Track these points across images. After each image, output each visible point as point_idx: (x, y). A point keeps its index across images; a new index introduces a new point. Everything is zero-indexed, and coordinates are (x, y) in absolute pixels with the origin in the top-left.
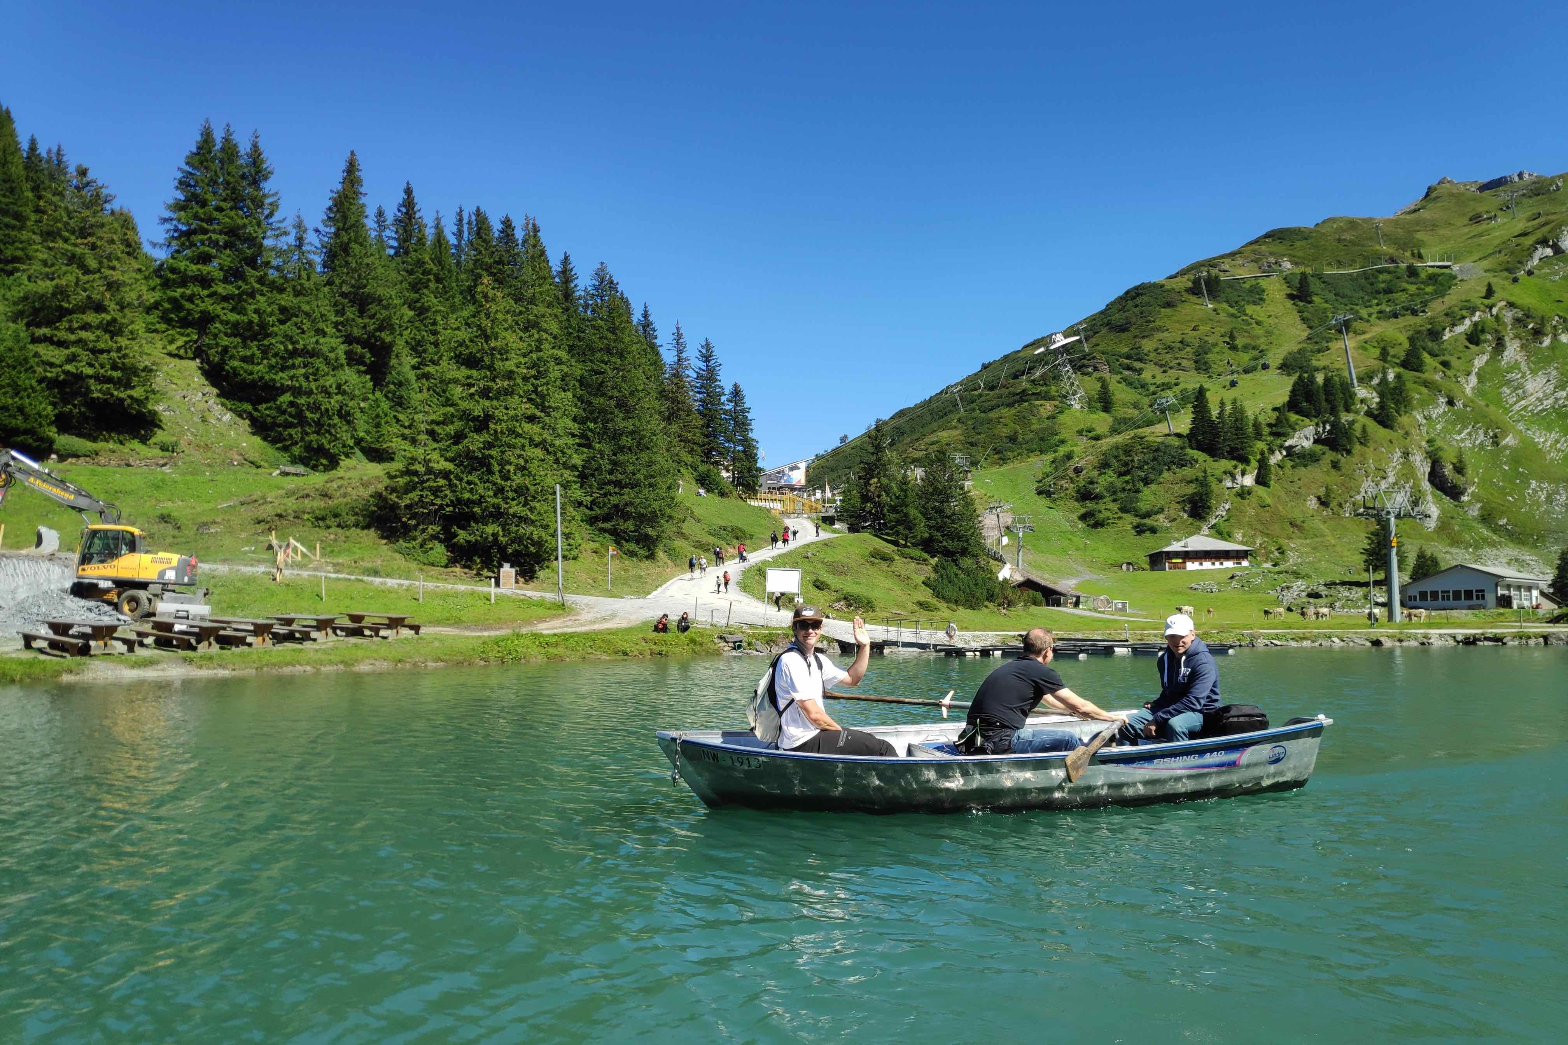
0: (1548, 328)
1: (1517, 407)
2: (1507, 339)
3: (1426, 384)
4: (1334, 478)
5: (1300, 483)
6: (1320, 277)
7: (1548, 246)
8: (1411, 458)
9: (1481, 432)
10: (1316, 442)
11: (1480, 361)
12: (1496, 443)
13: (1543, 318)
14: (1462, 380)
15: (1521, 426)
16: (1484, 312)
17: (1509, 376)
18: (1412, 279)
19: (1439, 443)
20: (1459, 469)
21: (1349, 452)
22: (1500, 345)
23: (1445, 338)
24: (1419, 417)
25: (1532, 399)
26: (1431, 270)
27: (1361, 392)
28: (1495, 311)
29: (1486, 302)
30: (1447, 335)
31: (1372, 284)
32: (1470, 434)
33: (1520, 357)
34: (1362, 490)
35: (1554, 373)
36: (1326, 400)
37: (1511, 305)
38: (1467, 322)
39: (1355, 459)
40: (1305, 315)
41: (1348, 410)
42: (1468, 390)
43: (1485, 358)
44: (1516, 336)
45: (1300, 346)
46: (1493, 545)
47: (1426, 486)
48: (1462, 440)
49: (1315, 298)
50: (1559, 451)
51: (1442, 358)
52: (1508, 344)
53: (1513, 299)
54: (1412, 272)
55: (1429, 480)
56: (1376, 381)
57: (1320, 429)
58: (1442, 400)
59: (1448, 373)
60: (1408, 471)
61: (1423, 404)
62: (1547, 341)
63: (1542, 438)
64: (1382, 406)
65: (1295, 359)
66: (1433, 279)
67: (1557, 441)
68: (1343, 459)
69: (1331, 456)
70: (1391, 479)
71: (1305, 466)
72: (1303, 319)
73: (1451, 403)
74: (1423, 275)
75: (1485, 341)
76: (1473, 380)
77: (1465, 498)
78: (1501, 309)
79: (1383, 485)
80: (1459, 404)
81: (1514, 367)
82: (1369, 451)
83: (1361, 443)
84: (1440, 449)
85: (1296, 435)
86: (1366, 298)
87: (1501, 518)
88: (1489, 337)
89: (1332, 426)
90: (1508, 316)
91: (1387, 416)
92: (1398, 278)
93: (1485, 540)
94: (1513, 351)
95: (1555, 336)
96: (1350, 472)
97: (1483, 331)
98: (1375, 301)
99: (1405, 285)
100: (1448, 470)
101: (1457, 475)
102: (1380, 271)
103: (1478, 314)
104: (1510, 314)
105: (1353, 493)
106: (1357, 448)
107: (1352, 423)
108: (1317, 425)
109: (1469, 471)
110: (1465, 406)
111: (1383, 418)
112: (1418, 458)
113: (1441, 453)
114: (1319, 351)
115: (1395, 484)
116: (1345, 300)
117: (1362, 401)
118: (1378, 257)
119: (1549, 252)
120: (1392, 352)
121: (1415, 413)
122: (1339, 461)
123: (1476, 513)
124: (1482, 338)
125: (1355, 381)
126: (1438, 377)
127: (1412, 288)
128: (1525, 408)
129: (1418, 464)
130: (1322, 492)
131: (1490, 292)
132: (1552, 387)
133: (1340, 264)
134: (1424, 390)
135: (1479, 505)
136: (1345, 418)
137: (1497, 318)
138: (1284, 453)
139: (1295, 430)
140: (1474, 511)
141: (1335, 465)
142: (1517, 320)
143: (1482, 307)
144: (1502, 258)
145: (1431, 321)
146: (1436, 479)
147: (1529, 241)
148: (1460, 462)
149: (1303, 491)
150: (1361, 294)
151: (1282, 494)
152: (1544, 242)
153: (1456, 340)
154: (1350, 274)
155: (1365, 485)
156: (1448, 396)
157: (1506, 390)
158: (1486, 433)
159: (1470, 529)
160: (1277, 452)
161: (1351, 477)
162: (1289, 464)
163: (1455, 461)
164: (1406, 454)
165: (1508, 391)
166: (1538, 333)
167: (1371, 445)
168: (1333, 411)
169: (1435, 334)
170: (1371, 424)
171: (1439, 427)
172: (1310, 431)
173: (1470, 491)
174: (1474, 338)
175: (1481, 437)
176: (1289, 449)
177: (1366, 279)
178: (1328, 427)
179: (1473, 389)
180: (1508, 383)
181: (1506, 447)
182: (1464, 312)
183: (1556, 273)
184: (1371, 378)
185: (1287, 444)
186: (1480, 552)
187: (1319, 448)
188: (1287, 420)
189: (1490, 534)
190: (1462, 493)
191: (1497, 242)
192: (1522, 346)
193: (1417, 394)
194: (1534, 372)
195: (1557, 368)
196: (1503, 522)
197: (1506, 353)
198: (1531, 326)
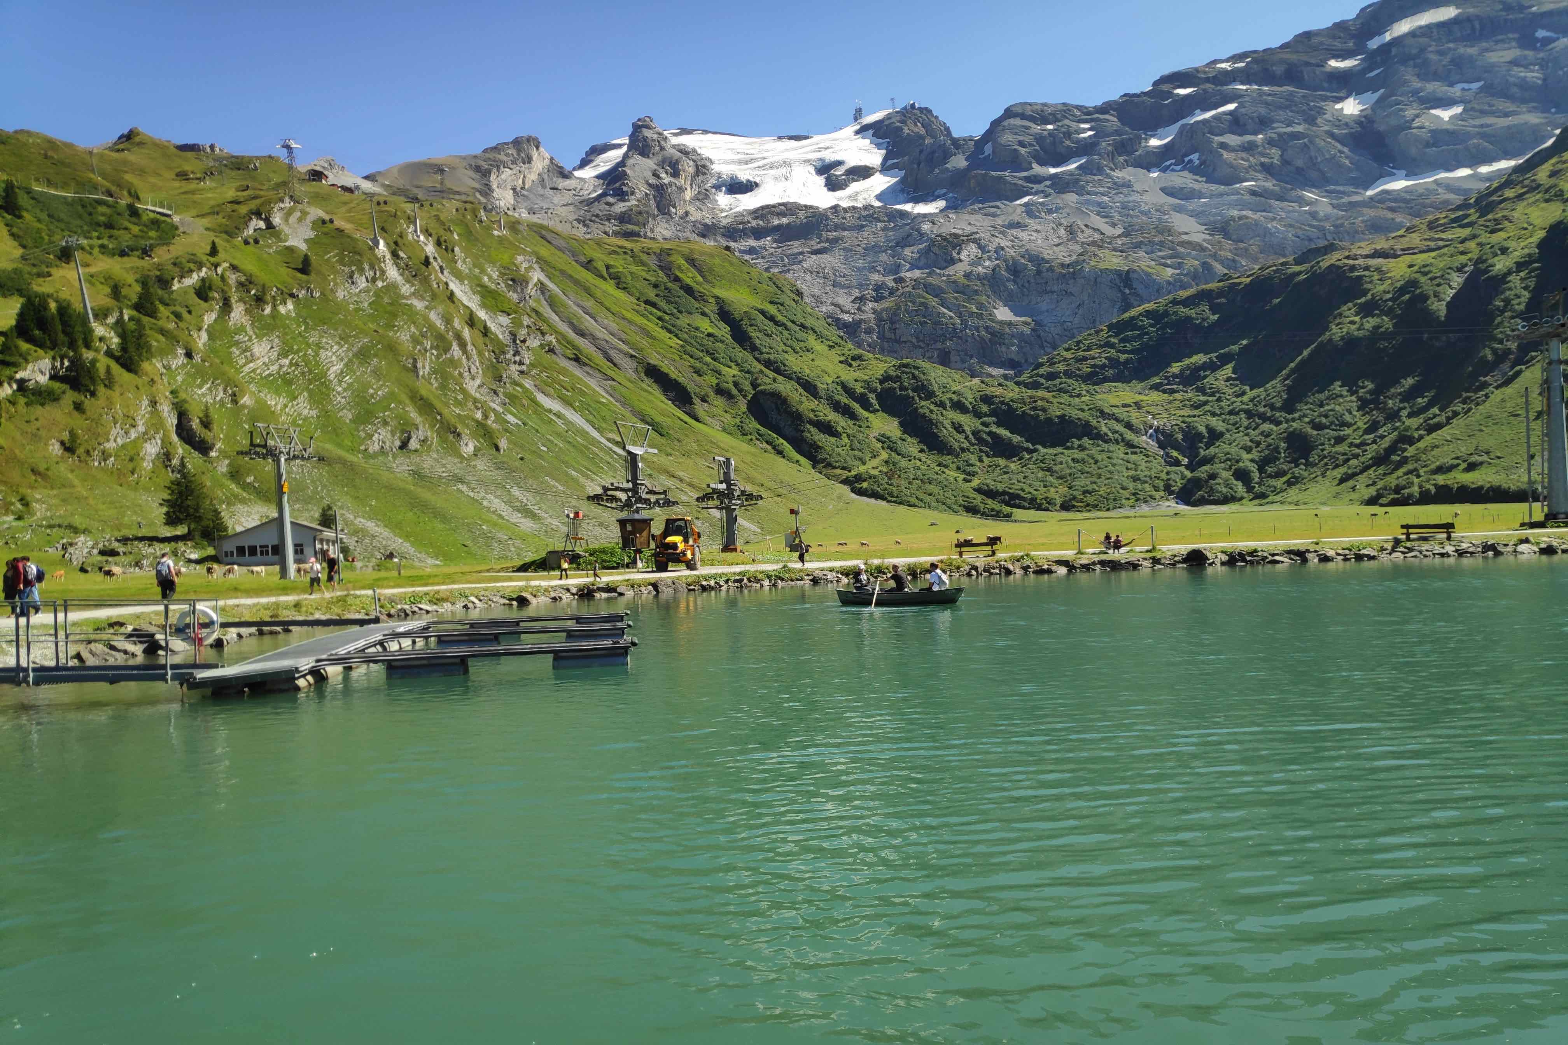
0: (268, 298)
1: (246, 369)
2: (233, 301)
3: (162, 332)
4: (78, 422)
5: (38, 424)
6: (29, 192)
7: (261, 219)
8: (159, 408)
9: (221, 388)
10: (52, 378)
11: (210, 318)
12: (235, 402)
13: (264, 286)
14: (194, 334)
15: (253, 388)
16: (209, 269)
17: (237, 338)
18: (133, 219)
19: (183, 395)
20: (206, 424)
21: (93, 394)
22: (227, 306)
23: (174, 288)
24: (159, 365)
25: (260, 362)
26: (152, 215)
27: (99, 330)
28: (220, 270)
29: (212, 259)
30: (176, 286)
31: (90, 214)
32: (210, 389)
33: (245, 320)
34: (112, 438)
35: (277, 341)
36: (65, 333)
37: (234, 268)
38: (195, 276)
39: (101, 402)
40: (15, 230)
41: (87, 347)
42: (201, 345)
43: (214, 316)
44: (241, 300)
45: (15, 266)
46: (243, 501)
47: (175, 438)
48: (204, 395)
49: (25, 214)
50: (288, 415)
51: (172, 308)
52: (234, 306)
53: (235, 262)
54: (134, 212)
55: (177, 433)
56: (111, 320)
57: (58, 364)
58: (181, 351)
59: (180, 324)
60: (156, 423)
61: (163, 353)
62: (268, 310)
63: (275, 402)
64: (124, 348)
65: (12, 279)
66: (155, 223)
67: (286, 406)
68: (88, 402)
69: (70, 396)
70: (141, 428)
71: (43, 405)
72: (13, 235)
73: (189, 355)
74: (145, 218)
75: (213, 299)
76: (204, 336)
77: (213, 454)
78: (224, 270)
79: (133, 435)
80: (197, 358)
81: (241, 329)
82: (115, 395)
83: (105, 386)
84: (184, 401)
85: (29, 368)
86: (85, 228)
87: (248, 475)
88: (216, 295)
89: (72, 362)
90: (232, 278)
91: (130, 359)
92: (119, 214)
93: (236, 497)
94: (238, 313)
95: (274, 306)
96: (96, 416)
97: (210, 288)
98: (96, 234)
99: (127, 224)
100: (195, 424)
101: (204, 430)
102: (99, 202)
103: (204, 269)
104: (233, 277)
105: (101, 440)
106: (102, 390)
107: (94, 362)
108: (54, 358)
109: (215, 427)
110: (203, 361)
111: (128, 363)
112: (166, 409)
113: (186, 406)
114: (39, 275)
115: (145, 433)
116: (63, 226)
117: (101, 340)
118: (95, 188)
119: (262, 224)
120: (124, 292)
121: (154, 361)
122: (82, 403)
123: (225, 470)
124: (211, 295)
125: (91, 316)
126: (171, 326)
127: (135, 229)
128: (254, 371)
129: (166, 414)
130: (66, 436)
131: (214, 252)
132: (276, 354)
133: (50, 183)
134: (161, 337)
135: (227, 462)
136: (85, 355)
137: (223, 278)
138: (15, 387)
139: (27, 361)
140: (223, 467)
141: (78, 407)
142: (241, 284)
143: (208, 265)
144: (220, 219)
145: (159, 267)
146: (184, 431)
147: (243, 210)
148: (207, 416)
149: (43, 433)
150: (79, 222)
151: (18, 432)
152: (258, 214)
153: (185, 293)
154: (65, 198)
155: (114, 432)
156: (186, 348)
157: (235, 351)
158: (225, 391)
159: (220, 483)
160: (6, 385)
161: (97, 422)
162: (22, 401)
163: (201, 415)
164: (154, 403)
165: (238, 353)
166: (259, 300)
167: (117, 388)
168: (71, 346)
169: (164, 282)
170: (116, 368)
171: (179, 378)
172: (45, 364)
173: (217, 447)
174: (203, 292)
175: (221, 395)
176: (21, 383)
177: (83, 206)
178: (66, 363)
179: (204, 344)
180: (237, 344)
181: (244, 406)
182: (192, 266)
183: (270, 247)
184: (106, 316)
185: (18, 376)
187: (56, 385)
188: (16, 347)
189: (240, 491)
190: (211, 448)
191: (212, 203)
192: (246, 310)
193: (156, 341)
194: (260, 337)
195: (278, 337)
196: (250, 479)
197: (232, 315)
198: (253, 292)
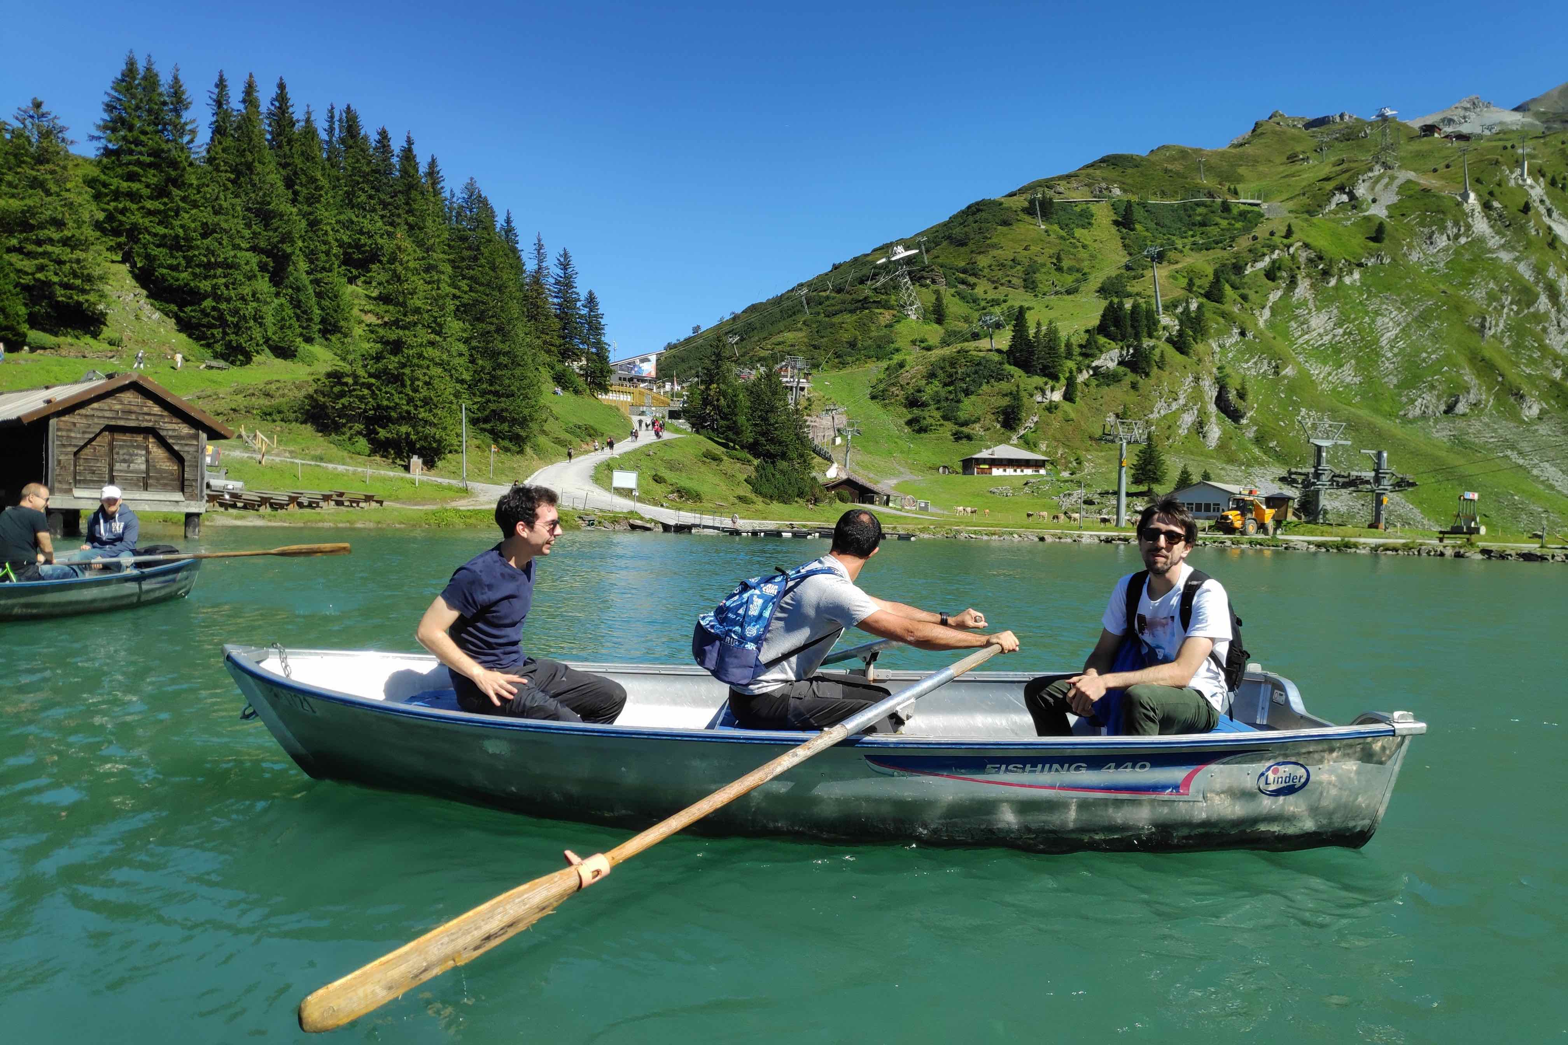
0: (1335, 270)
1: (1301, 341)
2: (1299, 277)
3: (1224, 315)
4: (1132, 398)
5: (1102, 401)
6: (1144, 205)
7: (1345, 193)
8: (1201, 383)
9: (1266, 362)
10: (1120, 363)
11: (1274, 296)
12: (1277, 373)
13: (1331, 261)
14: (1257, 313)
15: (1301, 359)
16: (1282, 250)
17: (1298, 311)
18: (1225, 215)
19: (1228, 370)
20: (1242, 395)
21: (1147, 375)
22: (1293, 283)
23: (1247, 272)
24: (1215, 346)
25: (1315, 334)
26: (1242, 207)
27: (1165, 320)
28: (1292, 250)
29: (1285, 241)
30: (1248, 270)
31: (1190, 216)
32: (1255, 363)
33: (1309, 295)
34: (1156, 410)
35: (1335, 311)
36: (1132, 326)
37: (1306, 246)
38: (1267, 259)
39: (1152, 381)
40: (1127, 241)
41: (1150, 336)
42: (1261, 323)
43: (1279, 293)
44: (1308, 276)
45: (1118, 272)
46: (1262, 464)
47: (1212, 408)
48: (1249, 369)
49: (1137, 226)
50: (1329, 382)
51: (1242, 291)
52: (1300, 282)
53: (1308, 241)
54: (1226, 207)
55: (1216, 403)
56: (1180, 310)
57: (1124, 353)
58: (1236, 331)
59: (1246, 305)
60: (1197, 395)
61: (1220, 333)
62: (1333, 282)
63: (1317, 371)
64: (1181, 333)
65: (1113, 284)
66: (1243, 215)
67: (1330, 374)
68: (1141, 381)
69: (1131, 377)
70: (1182, 401)
71: (1108, 385)
72: (1125, 246)
73: (1243, 334)
74: (1235, 211)
75: (1281, 278)
76: (1267, 313)
77: (1244, 421)
78: (1297, 249)
79: (1174, 406)
80: (1250, 336)
81: (1304, 303)
82: (1165, 375)
83: (1159, 367)
84: (1228, 376)
85: (1103, 357)
86: (1183, 229)
87: (1272, 440)
88: (1284, 274)
89: (1135, 350)
90: (1303, 256)
91: (1184, 343)
92: (1213, 212)
93: (1256, 459)
94: (1303, 289)
95: (1340, 278)
96: (1146, 393)
97: (1279, 269)
98: (1191, 233)
99: (1218, 220)
100: (1232, 396)
101: (1239, 400)
102: (1198, 204)
103: (1277, 252)
104: (1305, 254)
105: (1146, 412)
106: (1155, 370)
107: (1154, 348)
108: (1122, 348)
109: (1250, 397)
110: (1255, 337)
111: (1180, 345)
112: (1207, 383)
113: (1228, 380)
114: (1134, 278)
115: (1185, 405)
116: (1164, 230)
117: (1164, 328)
118: (1196, 190)
119: (1345, 198)
120: (1197, 282)
121: (1211, 341)
122: (1138, 382)
123: (1252, 435)
124: (1278, 274)
125: (1160, 309)
126: (1236, 309)
127: (1224, 223)
128: (1307, 342)
129: (1207, 388)
130: (1120, 409)
131: (1289, 233)
132: (1332, 324)
133: (1164, 194)
134: (1222, 320)
135: (1255, 428)
136: (1147, 343)
137: (1293, 257)
138: (1091, 372)
139: (1101, 352)
140: (1251, 433)
141: (1134, 386)
142: (1310, 261)
143: (1281, 246)
144: (1305, 200)
145: (1237, 255)
146: (1222, 402)
147: (1329, 186)
148: (1243, 388)
149: (1103, 408)
150: (1179, 225)
151: (1085, 410)
152: (1341, 189)
153: (1256, 275)
154: (1172, 205)
155: (1158, 405)
156: (1241, 328)
157: (1293, 324)
158: (1269, 363)
159: (1245, 449)
160: (1085, 372)
161: (1146, 397)
162: (1094, 382)
163: (1239, 387)
164: (1197, 379)
165: (1295, 326)
166: (1326, 274)
167: (1168, 369)
168: (1137, 336)
169: (1238, 269)
170: (1170, 350)
171: (1230, 355)
172: (1115, 353)
173: (1249, 415)
174: (1271, 274)
175: (1265, 367)
176: (1096, 369)
177: (1186, 210)
178: (1131, 351)
179: (1266, 321)
180: (1296, 318)
181: (1285, 377)
182: (1265, 250)
183: (1349, 219)
184: (1176, 307)
185: (1094, 364)
186: (1250, 470)
187: (1122, 369)
188: (1096, 342)
189: (1261, 454)
190: (1242, 417)
191: (1304, 184)
192: (1313, 286)
193: (1214, 323)
194: (1319, 309)
195: (1338, 307)
196: (1272, 444)
197: (1297, 290)
198: (1321, 267)
